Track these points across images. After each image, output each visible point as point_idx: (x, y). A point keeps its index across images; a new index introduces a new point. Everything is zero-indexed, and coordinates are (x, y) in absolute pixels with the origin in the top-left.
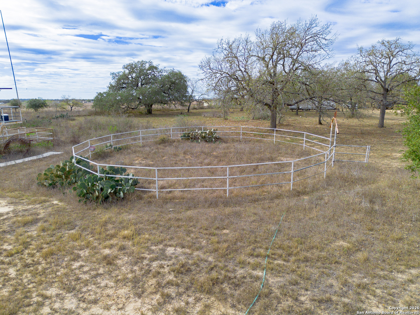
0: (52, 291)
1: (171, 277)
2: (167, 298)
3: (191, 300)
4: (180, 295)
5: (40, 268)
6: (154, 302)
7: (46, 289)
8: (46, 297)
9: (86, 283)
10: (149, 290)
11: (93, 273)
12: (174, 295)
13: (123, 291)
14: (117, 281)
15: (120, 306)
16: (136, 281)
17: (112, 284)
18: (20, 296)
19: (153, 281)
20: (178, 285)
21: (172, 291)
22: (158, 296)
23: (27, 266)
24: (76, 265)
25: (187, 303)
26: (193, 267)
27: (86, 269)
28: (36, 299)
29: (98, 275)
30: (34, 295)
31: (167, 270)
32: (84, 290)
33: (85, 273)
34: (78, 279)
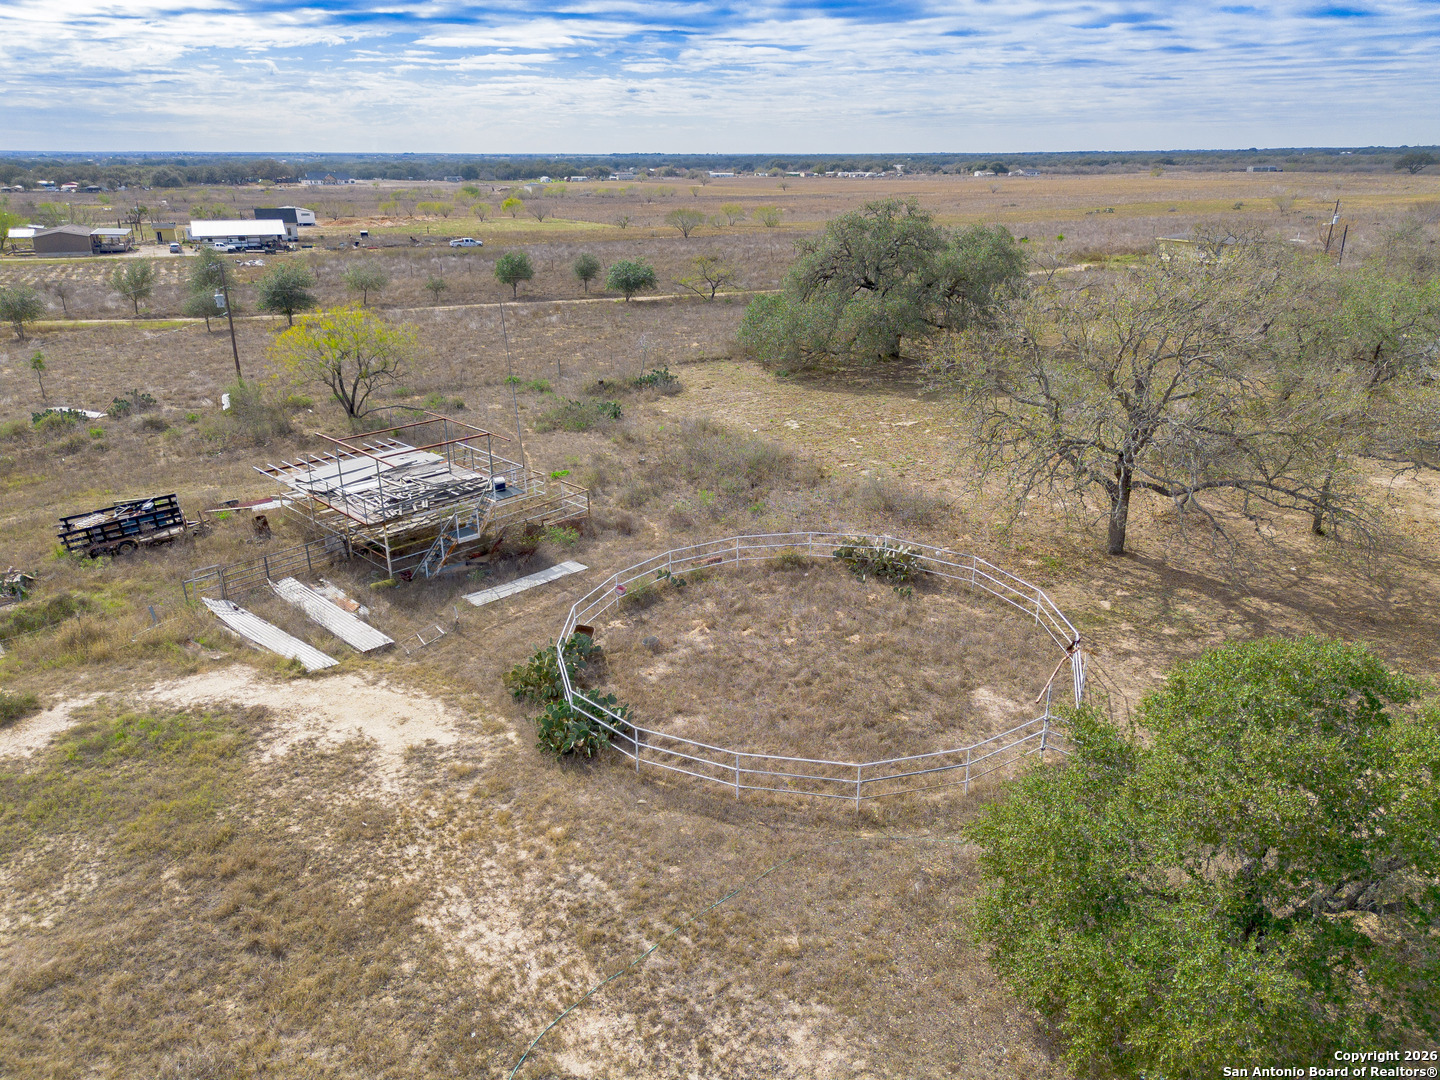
0: (455, 890)
1: (562, 916)
2: (547, 939)
3: (566, 950)
4: (559, 939)
5: (454, 854)
6: (533, 938)
7: (450, 885)
8: (447, 895)
9: (486, 892)
10: (536, 924)
11: (498, 880)
12: (554, 937)
13: (514, 915)
14: (513, 901)
15: (503, 931)
16: (529, 908)
17: (507, 902)
18: (427, 886)
19: (543, 914)
20: (564, 929)
21: (554, 932)
22: (540, 934)
23: (443, 848)
24: (488, 863)
25: (560, 952)
26: (591, 912)
27: (494, 873)
28: (440, 895)
29: (501, 886)
30: (439, 888)
31: (564, 905)
32: (481, 900)
33: (491, 878)
34: (481, 884)
